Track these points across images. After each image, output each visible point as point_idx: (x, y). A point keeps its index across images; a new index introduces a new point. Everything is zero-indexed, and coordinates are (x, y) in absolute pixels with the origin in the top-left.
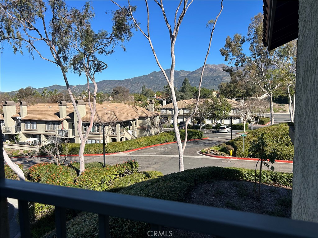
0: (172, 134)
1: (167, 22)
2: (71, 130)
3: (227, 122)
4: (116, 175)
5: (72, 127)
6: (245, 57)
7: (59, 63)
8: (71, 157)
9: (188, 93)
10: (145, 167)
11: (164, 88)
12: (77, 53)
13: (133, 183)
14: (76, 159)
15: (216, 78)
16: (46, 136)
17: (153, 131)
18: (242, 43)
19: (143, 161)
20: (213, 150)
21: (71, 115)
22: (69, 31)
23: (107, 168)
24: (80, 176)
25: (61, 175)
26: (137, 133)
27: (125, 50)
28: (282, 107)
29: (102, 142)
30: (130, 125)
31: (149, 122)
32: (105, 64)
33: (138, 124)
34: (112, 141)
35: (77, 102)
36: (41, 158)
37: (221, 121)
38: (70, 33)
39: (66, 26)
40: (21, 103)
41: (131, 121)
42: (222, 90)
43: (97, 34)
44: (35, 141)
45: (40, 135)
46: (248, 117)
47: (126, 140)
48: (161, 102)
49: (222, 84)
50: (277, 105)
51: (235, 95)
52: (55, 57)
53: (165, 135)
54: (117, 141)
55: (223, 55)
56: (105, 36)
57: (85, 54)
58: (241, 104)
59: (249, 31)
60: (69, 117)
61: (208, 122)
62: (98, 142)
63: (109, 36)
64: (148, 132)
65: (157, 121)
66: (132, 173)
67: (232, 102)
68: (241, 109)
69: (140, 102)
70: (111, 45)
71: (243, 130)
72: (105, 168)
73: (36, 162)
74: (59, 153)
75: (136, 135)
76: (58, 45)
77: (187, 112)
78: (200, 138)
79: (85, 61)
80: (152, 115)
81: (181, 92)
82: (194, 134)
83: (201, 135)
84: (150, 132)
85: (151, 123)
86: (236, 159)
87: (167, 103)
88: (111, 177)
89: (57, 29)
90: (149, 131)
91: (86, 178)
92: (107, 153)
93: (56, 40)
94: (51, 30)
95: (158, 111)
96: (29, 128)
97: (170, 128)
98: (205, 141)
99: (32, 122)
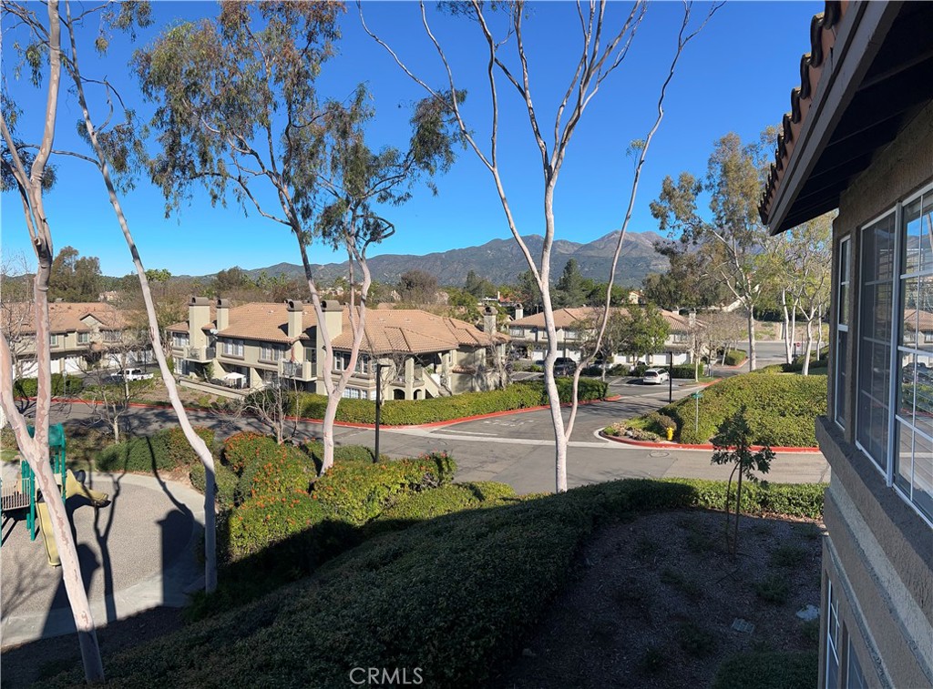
0: (535, 389)
1: (537, 133)
2: (309, 364)
3: (659, 360)
4: (403, 485)
5: (312, 357)
6: (702, 224)
7: (294, 225)
8: (306, 425)
9: (577, 292)
10: (469, 469)
11: (519, 278)
12: (331, 200)
13: (441, 510)
14: (318, 429)
15: (638, 262)
16: (260, 372)
17: (491, 380)
18: (697, 194)
19: (465, 453)
20: (630, 429)
21: (311, 332)
22: (317, 151)
23: (383, 466)
24: (322, 475)
25: (284, 467)
26: (452, 382)
27: (435, 192)
28: (768, 329)
29: (373, 396)
30: (437, 361)
31: (483, 358)
32: (390, 225)
33: (455, 362)
34: (395, 398)
35: (324, 305)
36: (248, 418)
37: (647, 359)
38: (321, 155)
39: (313, 139)
40: (220, 302)
41: (440, 355)
42: (651, 289)
43: (377, 155)
44: (239, 380)
45: (249, 368)
46: (705, 351)
47: (426, 398)
48: (512, 311)
49: (649, 277)
50: (760, 323)
51: (677, 301)
52: (287, 211)
53: (519, 390)
54: (406, 398)
55: (656, 216)
56: (393, 161)
57: (348, 202)
58: (691, 323)
59: (710, 168)
60: (306, 336)
61: (619, 359)
62: (363, 395)
63: (401, 161)
64: (480, 381)
65: (501, 355)
66: (439, 485)
67: (672, 316)
68: (690, 333)
69: (463, 309)
70: (406, 182)
71: (694, 378)
72: (377, 465)
73: (240, 425)
74: (282, 416)
75: (450, 387)
76: (294, 183)
77: (572, 335)
78: (602, 397)
79: (348, 218)
80: (489, 343)
81: (561, 289)
82: (589, 388)
83: (605, 391)
84: (483, 381)
85: (487, 361)
86: (681, 449)
87: (526, 313)
88: (390, 489)
89: (294, 149)
90: (482, 379)
91: (334, 485)
92: (383, 424)
93: (292, 173)
94: (283, 152)
95: (503, 332)
96: (230, 353)
97: (530, 370)
98: (613, 405)
99: (236, 340)
